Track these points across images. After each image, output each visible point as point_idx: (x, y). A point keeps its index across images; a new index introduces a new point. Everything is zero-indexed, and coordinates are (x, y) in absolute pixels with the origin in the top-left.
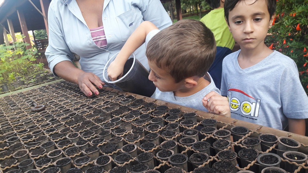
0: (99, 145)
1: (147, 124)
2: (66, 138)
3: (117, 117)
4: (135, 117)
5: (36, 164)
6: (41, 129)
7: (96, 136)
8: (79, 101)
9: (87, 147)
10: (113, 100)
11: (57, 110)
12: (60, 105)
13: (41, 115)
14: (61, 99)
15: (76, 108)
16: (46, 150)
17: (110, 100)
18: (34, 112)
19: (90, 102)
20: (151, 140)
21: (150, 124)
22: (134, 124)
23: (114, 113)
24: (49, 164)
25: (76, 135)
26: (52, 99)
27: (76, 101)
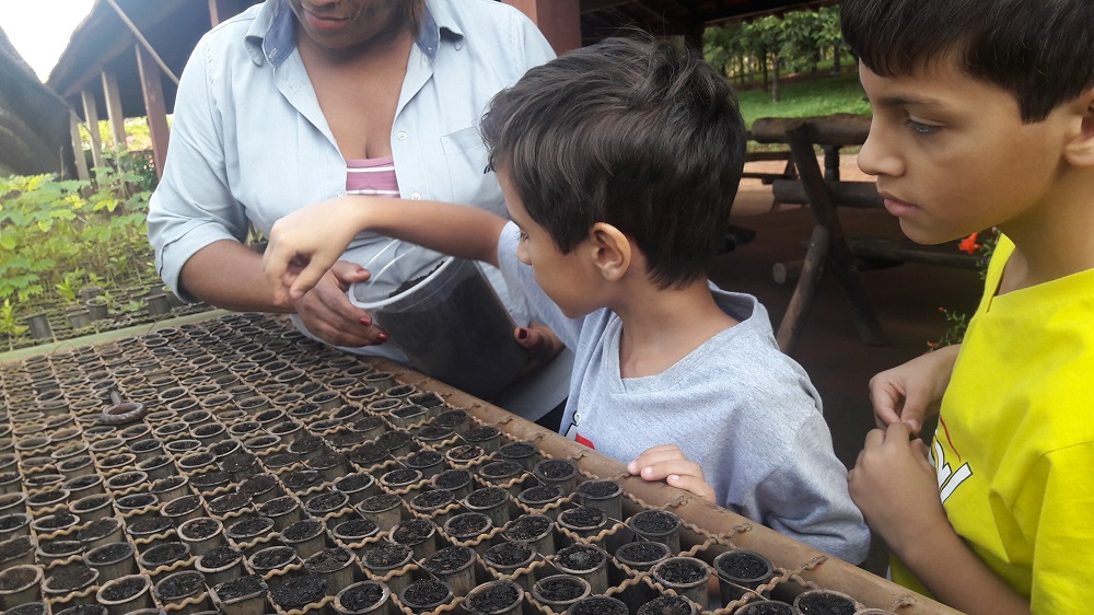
0: (270, 574)
1: (451, 510)
3: (362, 470)
4: (420, 477)
6: (108, 493)
7: (273, 538)
8: (262, 396)
9: (231, 577)
10: (369, 406)
11: (183, 425)
12: (198, 407)
13: (124, 440)
14: (208, 385)
15: (243, 421)
17: (360, 405)
18: (106, 425)
19: (296, 406)
20: (444, 572)
21: (463, 509)
22: (410, 506)
23: (356, 457)
25: (209, 527)
26: (180, 382)
27: (251, 399)
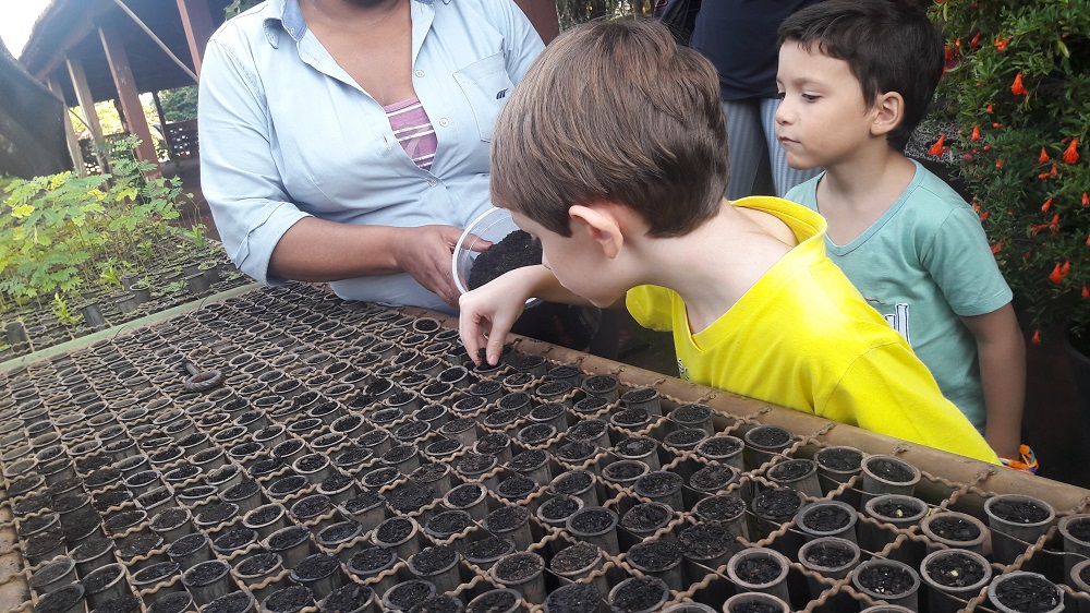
0: (383, 488)
1: (520, 424)
2: (291, 472)
3: (434, 403)
4: (486, 401)
5: (216, 547)
6: (218, 446)
7: (376, 463)
8: (324, 353)
9: (352, 495)
10: (424, 351)
11: (261, 385)
12: (269, 368)
13: (214, 403)
14: (271, 349)
16: (237, 507)
17: (416, 350)
18: (190, 393)
19: (357, 358)
21: (529, 422)
22: (484, 424)
24: (251, 545)
25: (318, 461)
26: (244, 350)
27: (316, 356)
